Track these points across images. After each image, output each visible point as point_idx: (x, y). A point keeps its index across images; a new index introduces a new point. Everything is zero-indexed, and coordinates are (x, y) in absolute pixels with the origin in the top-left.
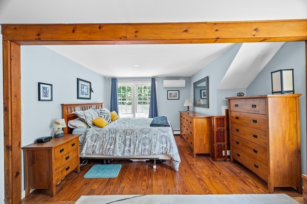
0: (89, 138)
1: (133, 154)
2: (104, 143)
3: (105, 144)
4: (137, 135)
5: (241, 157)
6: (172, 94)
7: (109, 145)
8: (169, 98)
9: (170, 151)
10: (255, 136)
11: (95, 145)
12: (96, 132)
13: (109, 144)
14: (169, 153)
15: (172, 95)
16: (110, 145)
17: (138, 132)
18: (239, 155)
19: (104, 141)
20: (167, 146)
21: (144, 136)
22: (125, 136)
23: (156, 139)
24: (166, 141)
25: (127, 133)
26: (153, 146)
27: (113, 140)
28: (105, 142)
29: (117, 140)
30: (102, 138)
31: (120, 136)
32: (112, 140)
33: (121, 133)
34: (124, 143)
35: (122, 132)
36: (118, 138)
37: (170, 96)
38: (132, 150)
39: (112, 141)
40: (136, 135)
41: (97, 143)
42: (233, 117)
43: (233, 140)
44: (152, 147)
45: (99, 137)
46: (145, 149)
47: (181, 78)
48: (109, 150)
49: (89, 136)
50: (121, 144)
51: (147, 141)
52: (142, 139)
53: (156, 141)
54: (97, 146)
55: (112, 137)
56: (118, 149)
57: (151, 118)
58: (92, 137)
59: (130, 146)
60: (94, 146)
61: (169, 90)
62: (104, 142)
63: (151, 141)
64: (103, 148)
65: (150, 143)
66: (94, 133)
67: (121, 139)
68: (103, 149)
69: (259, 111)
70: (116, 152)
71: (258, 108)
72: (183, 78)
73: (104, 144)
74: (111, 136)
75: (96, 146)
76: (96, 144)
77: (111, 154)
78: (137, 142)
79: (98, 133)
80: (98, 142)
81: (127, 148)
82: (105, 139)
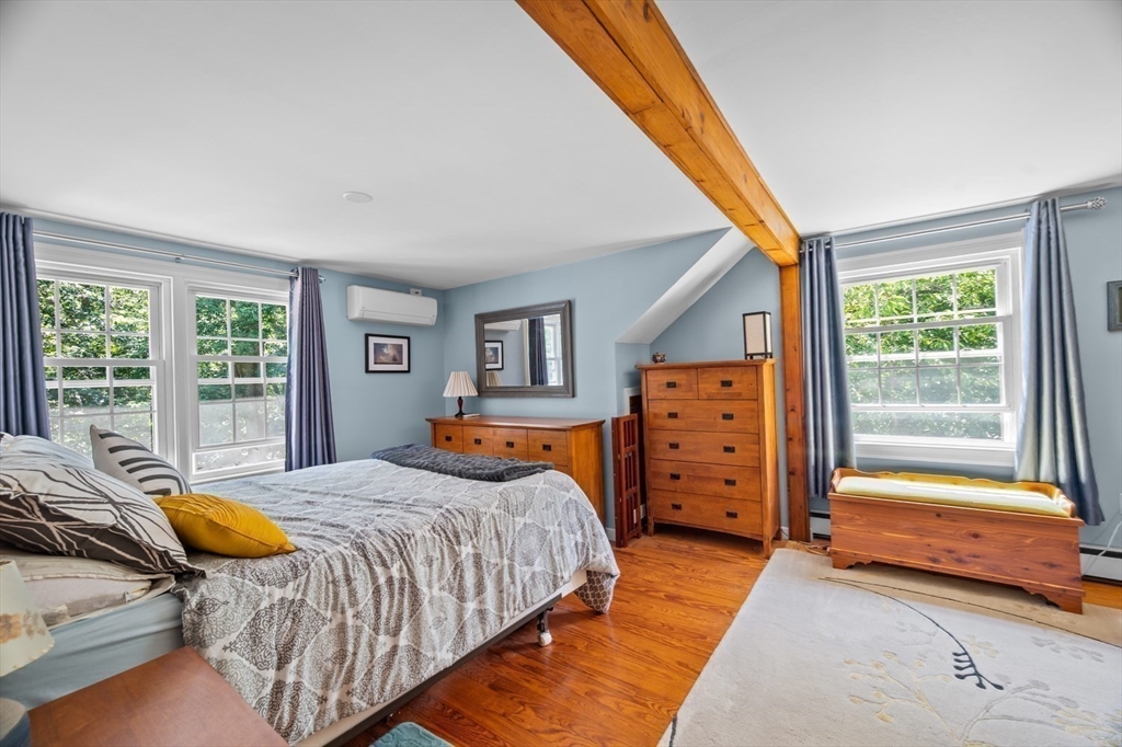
0: (235, 655)
1: (498, 622)
2: (351, 641)
3: (356, 646)
4: (496, 527)
5: (685, 509)
6: (385, 351)
7: (382, 638)
8: (372, 367)
9: (594, 550)
10: (729, 450)
11: (290, 679)
12: (278, 593)
13: (382, 627)
14: (594, 557)
15: (384, 355)
16: (387, 632)
17: (496, 512)
18: (677, 507)
19: (350, 621)
20: (584, 535)
21: (520, 521)
22: (452, 549)
23: (556, 523)
24: (579, 520)
25: (457, 537)
26: (555, 551)
27: (402, 594)
28: (359, 630)
29: (424, 589)
30: (329, 614)
31: (430, 563)
32: (397, 597)
33: (430, 544)
34: (456, 585)
35: (428, 535)
36: (421, 572)
37: (375, 359)
38: (491, 606)
39: (396, 602)
40: (493, 531)
41: (300, 665)
42: (656, 415)
43: (656, 474)
44: (556, 558)
45: (305, 614)
46: (533, 574)
47: (412, 290)
48: (388, 666)
49: (233, 637)
50: (441, 598)
51: (533, 541)
52: (517, 541)
53: (557, 529)
54: (306, 683)
55: (390, 580)
56: (433, 631)
57: (324, 463)
58: (255, 637)
59: (480, 588)
60: (288, 693)
61: (371, 331)
62: (351, 634)
63: (543, 534)
64: (351, 669)
65: (542, 546)
66: (265, 604)
67: (435, 576)
68: (349, 679)
69: (740, 394)
70: (430, 654)
71: (736, 387)
72: (420, 291)
73: (350, 648)
74: (382, 580)
75: (298, 686)
76: (299, 673)
77: (404, 679)
78: (506, 562)
79: (289, 592)
80: (307, 653)
81: (471, 606)
82: (350, 613)
